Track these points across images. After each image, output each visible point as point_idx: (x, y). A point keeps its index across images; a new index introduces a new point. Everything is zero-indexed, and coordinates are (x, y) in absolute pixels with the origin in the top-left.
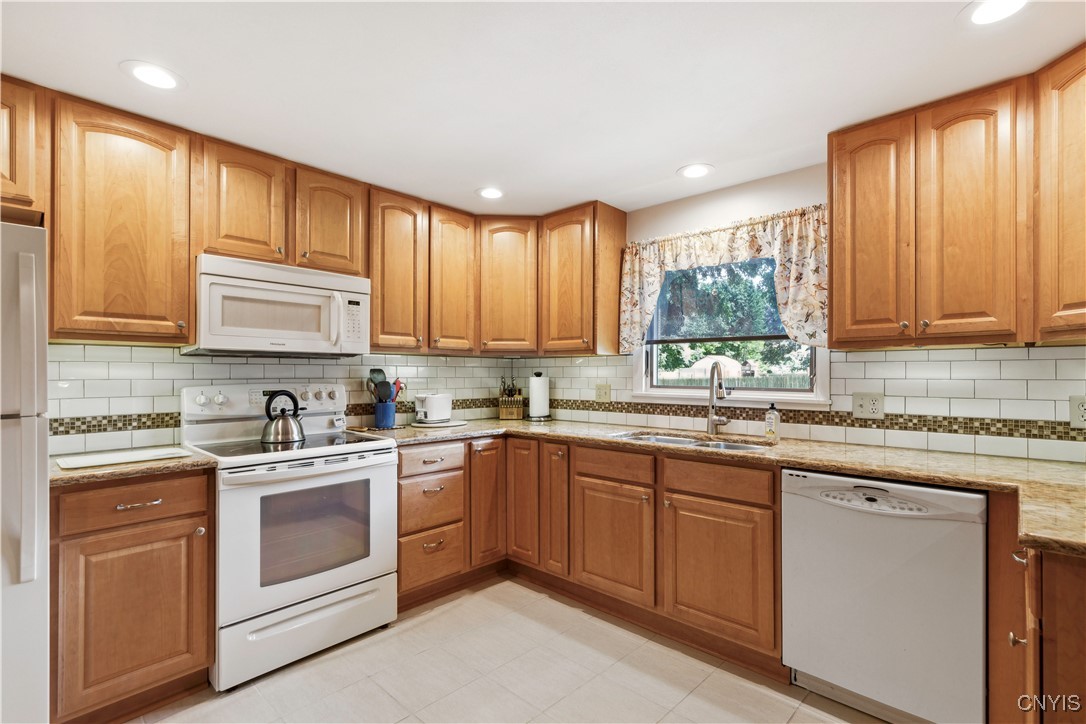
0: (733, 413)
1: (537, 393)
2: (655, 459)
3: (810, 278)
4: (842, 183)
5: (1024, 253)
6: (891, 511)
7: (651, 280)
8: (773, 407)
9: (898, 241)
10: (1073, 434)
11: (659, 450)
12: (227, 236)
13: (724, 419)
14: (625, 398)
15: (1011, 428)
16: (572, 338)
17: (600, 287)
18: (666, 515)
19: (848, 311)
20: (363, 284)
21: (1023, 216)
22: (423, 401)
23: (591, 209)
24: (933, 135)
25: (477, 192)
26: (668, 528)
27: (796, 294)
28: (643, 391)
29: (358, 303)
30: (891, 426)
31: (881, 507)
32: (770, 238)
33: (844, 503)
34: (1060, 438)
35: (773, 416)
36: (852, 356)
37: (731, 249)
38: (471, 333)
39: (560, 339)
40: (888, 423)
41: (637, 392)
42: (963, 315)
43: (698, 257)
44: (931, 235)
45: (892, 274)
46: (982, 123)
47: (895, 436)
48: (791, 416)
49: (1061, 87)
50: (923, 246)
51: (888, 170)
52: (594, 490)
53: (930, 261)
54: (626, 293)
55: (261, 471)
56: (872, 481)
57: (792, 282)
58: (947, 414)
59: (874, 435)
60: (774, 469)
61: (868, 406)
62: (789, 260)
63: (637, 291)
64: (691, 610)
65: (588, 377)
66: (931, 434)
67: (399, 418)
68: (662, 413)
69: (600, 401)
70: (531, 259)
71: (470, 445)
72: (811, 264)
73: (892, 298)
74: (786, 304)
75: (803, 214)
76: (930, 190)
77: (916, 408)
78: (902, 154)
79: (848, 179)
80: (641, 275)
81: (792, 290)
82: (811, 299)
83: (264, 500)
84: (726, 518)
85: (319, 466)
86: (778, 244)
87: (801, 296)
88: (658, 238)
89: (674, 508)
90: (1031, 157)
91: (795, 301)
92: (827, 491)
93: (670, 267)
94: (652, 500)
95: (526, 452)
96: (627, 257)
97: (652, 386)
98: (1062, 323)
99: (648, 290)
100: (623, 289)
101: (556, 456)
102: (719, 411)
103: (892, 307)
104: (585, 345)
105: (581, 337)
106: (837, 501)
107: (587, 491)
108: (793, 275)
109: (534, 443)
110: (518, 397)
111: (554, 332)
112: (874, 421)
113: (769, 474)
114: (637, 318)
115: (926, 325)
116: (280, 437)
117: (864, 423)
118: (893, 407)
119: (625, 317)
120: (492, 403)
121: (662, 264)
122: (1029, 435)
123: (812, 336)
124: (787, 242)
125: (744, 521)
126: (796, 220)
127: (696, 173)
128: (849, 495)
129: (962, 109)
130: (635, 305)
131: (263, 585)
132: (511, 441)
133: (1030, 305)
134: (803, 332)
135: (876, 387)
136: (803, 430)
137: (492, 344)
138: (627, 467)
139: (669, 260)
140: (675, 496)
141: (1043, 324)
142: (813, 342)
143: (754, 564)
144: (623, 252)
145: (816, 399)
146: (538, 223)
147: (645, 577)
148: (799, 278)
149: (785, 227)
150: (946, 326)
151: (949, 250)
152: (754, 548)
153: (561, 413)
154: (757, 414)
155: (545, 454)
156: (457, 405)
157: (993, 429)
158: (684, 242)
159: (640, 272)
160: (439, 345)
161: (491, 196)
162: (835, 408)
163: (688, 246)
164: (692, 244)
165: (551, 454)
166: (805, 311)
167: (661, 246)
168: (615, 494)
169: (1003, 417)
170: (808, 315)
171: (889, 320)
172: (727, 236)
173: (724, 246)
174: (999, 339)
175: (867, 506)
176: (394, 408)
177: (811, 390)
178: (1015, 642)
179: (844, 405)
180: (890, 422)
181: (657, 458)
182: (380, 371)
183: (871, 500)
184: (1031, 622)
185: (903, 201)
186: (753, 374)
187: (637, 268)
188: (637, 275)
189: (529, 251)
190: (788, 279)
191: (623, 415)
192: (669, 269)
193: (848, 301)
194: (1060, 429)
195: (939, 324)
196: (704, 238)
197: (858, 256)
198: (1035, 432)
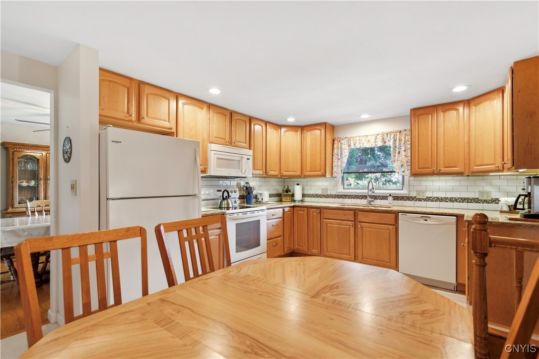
0: (376, 197)
1: (298, 192)
2: (355, 212)
3: (403, 153)
4: (415, 125)
5: (466, 150)
6: (432, 223)
7: (345, 151)
8: (390, 195)
9: (432, 144)
10: (480, 201)
11: (357, 209)
12: (216, 137)
13: (373, 199)
14: (334, 193)
15: (463, 200)
16: (316, 171)
17: (327, 153)
18: (359, 230)
19: (417, 165)
20: (250, 152)
21: (466, 140)
22: (261, 194)
23: (325, 124)
24: (442, 113)
25: (286, 119)
26: (359, 234)
27: (399, 157)
28: (341, 190)
29: (249, 159)
30: (428, 201)
31: (429, 222)
32: (389, 139)
33: (418, 222)
34: (476, 203)
35: (390, 198)
36: (416, 178)
37: (375, 142)
38: (278, 169)
39: (311, 171)
40: (427, 200)
41: (339, 191)
42: (450, 167)
43: (363, 144)
44: (441, 143)
45: (430, 154)
46: (455, 112)
47: (430, 204)
48: (396, 198)
49: (475, 105)
50: (439, 146)
51: (429, 122)
52: (330, 224)
53: (441, 151)
54: (335, 155)
55: (236, 215)
56: (426, 215)
57: (397, 154)
58: (445, 197)
59: (423, 203)
60: (396, 214)
61: (421, 194)
62: (396, 147)
63: (339, 155)
64: (368, 260)
65: (319, 185)
66: (440, 203)
67: (254, 200)
68: (348, 198)
69: (324, 194)
70: (299, 142)
71: (284, 210)
72: (403, 149)
73: (430, 161)
74: (395, 161)
75: (400, 132)
76: (441, 129)
77: (436, 195)
78: (433, 118)
79: (417, 124)
80: (341, 149)
81: (396, 157)
82: (403, 160)
83: (237, 224)
84: (380, 229)
85: (249, 214)
86: (392, 141)
87: (400, 159)
88: (348, 136)
89: (362, 227)
90: (468, 123)
91: (398, 160)
92: (413, 219)
93: (353, 147)
94: (354, 226)
95: (302, 212)
96: (336, 142)
97: (344, 189)
98: (476, 170)
99: (344, 154)
100: (334, 154)
101: (315, 213)
102: (371, 197)
103: (430, 164)
104: (322, 174)
105: (320, 171)
106: (416, 221)
107: (328, 225)
108: (397, 152)
109: (306, 209)
110: (289, 193)
111: (308, 168)
112: (423, 199)
113: (395, 215)
114: (339, 164)
115: (440, 170)
116: (226, 206)
117: (420, 200)
118: (429, 194)
119: (334, 164)
120: (279, 195)
121: (349, 145)
122: (468, 202)
123: (404, 172)
124: (395, 141)
125: (386, 230)
126: (398, 134)
127: (365, 117)
128: (419, 219)
129: (450, 107)
130: (339, 159)
131: (236, 252)
132: (295, 208)
133: (468, 164)
134: (401, 171)
135: (424, 189)
136: (400, 202)
137: (285, 173)
138: (344, 215)
139: (352, 144)
140: (362, 224)
141: (471, 170)
142: (403, 174)
143: (390, 243)
144: (334, 140)
145: (404, 192)
146: (302, 128)
147: (351, 251)
148: (399, 153)
149: (394, 136)
150: (445, 170)
151: (446, 148)
152: (390, 238)
153: (306, 199)
154: (384, 198)
155: (311, 212)
156: (271, 196)
157: (458, 201)
158: (358, 138)
159: (341, 148)
160: (269, 174)
161: (291, 120)
162: (410, 195)
163: (360, 140)
164: (361, 139)
165: (313, 212)
166: (401, 164)
167: (349, 139)
168: (339, 225)
169: (461, 197)
170: (402, 165)
171: (429, 168)
172: (374, 137)
173: (373, 140)
174: (460, 174)
175: (425, 222)
176: (253, 197)
177: (402, 190)
178: (463, 246)
179: (413, 194)
180: (428, 199)
181: (356, 212)
182: (248, 183)
183: (426, 220)
184: (467, 240)
185: (433, 133)
186: (351, 185)
187: (340, 147)
188: (340, 149)
189: (298, 139)
190: (395, 153)
191: (333, 199)
192: (352, 147)
193: (417, 162)
194: (476, 200)
195: (444, 170)
196: (366, 137)
197: (420, 148)
198: (469, 201)
